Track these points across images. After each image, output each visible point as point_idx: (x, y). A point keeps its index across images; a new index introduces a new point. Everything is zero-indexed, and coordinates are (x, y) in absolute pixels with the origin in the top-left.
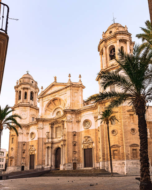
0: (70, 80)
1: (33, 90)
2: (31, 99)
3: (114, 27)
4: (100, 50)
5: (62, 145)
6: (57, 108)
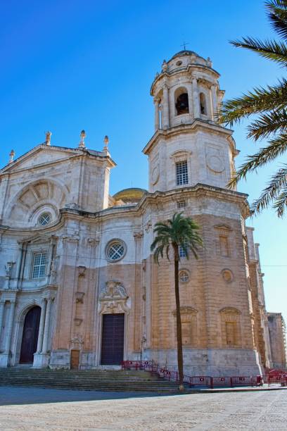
6: (43, 205)
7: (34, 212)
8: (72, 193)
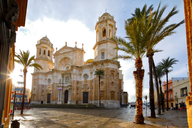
0: (76, 46)
1: (50, 49)
2: (48, 56)
3: (106, 15)
4: (97, 29)
5: (69, 89)
6: (67, 64)
7: (65, 66)
8: (74, 61)
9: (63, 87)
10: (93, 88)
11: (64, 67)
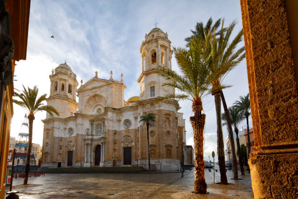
0: (111, 77)
1: (71, 82)
2: (69, 92)
3: (157, 31)
4: (142, 52)
5: (102, 143)
6: (98, 105)
7: (94, 108)
8: (109, 100)
9: (92, 140)
10: (138, 142)
11: (93, 110)
